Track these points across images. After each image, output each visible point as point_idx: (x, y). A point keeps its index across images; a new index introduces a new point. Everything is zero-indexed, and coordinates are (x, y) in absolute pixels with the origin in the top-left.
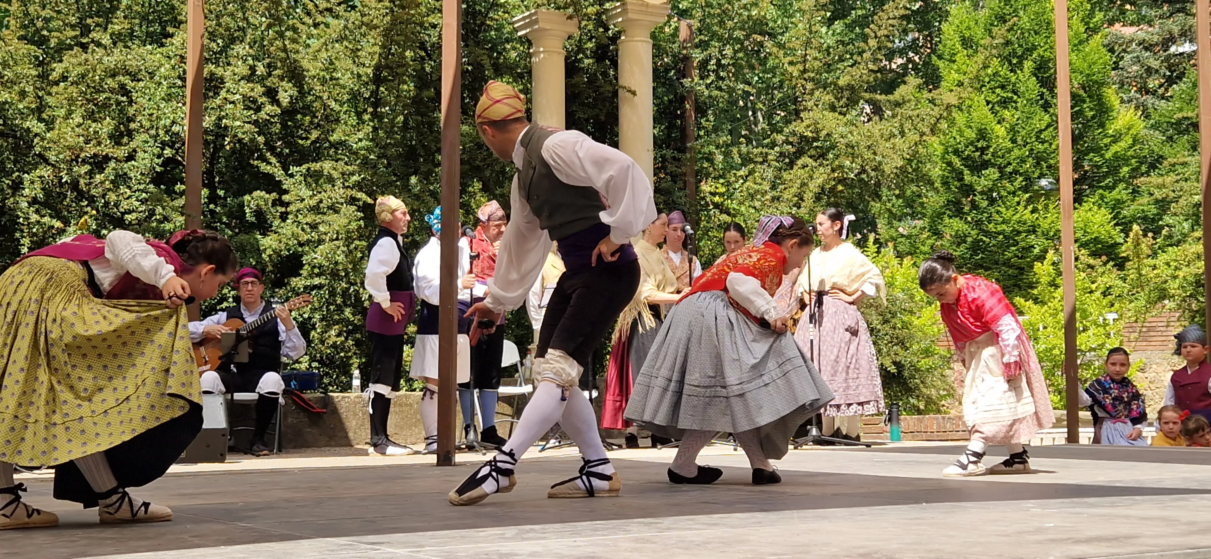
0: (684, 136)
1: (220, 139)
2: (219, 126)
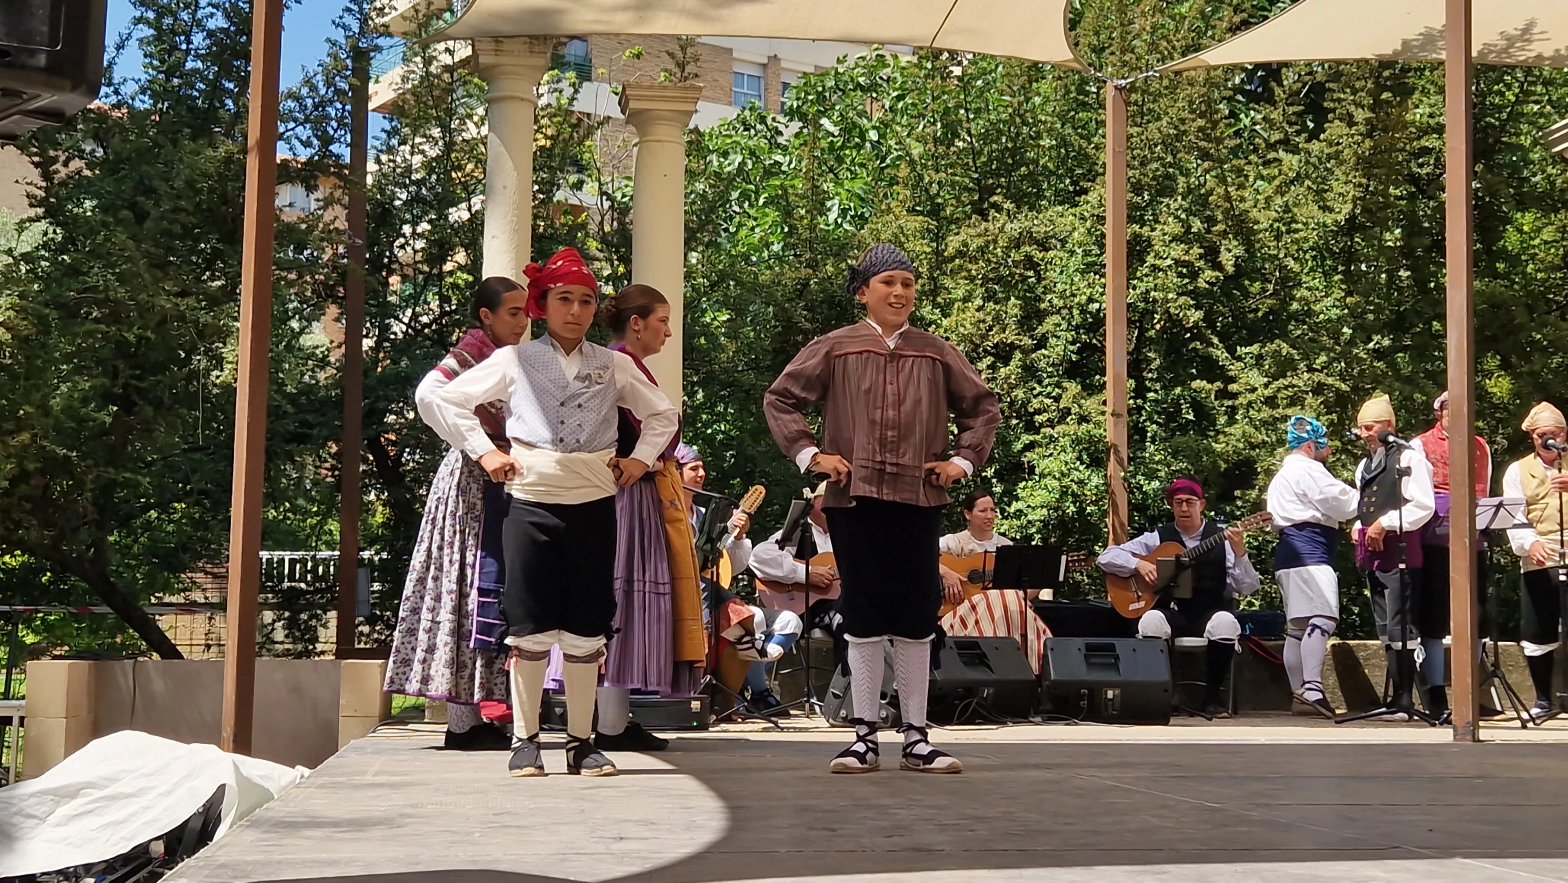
1: (1148, 317)
2: (1146, 300)
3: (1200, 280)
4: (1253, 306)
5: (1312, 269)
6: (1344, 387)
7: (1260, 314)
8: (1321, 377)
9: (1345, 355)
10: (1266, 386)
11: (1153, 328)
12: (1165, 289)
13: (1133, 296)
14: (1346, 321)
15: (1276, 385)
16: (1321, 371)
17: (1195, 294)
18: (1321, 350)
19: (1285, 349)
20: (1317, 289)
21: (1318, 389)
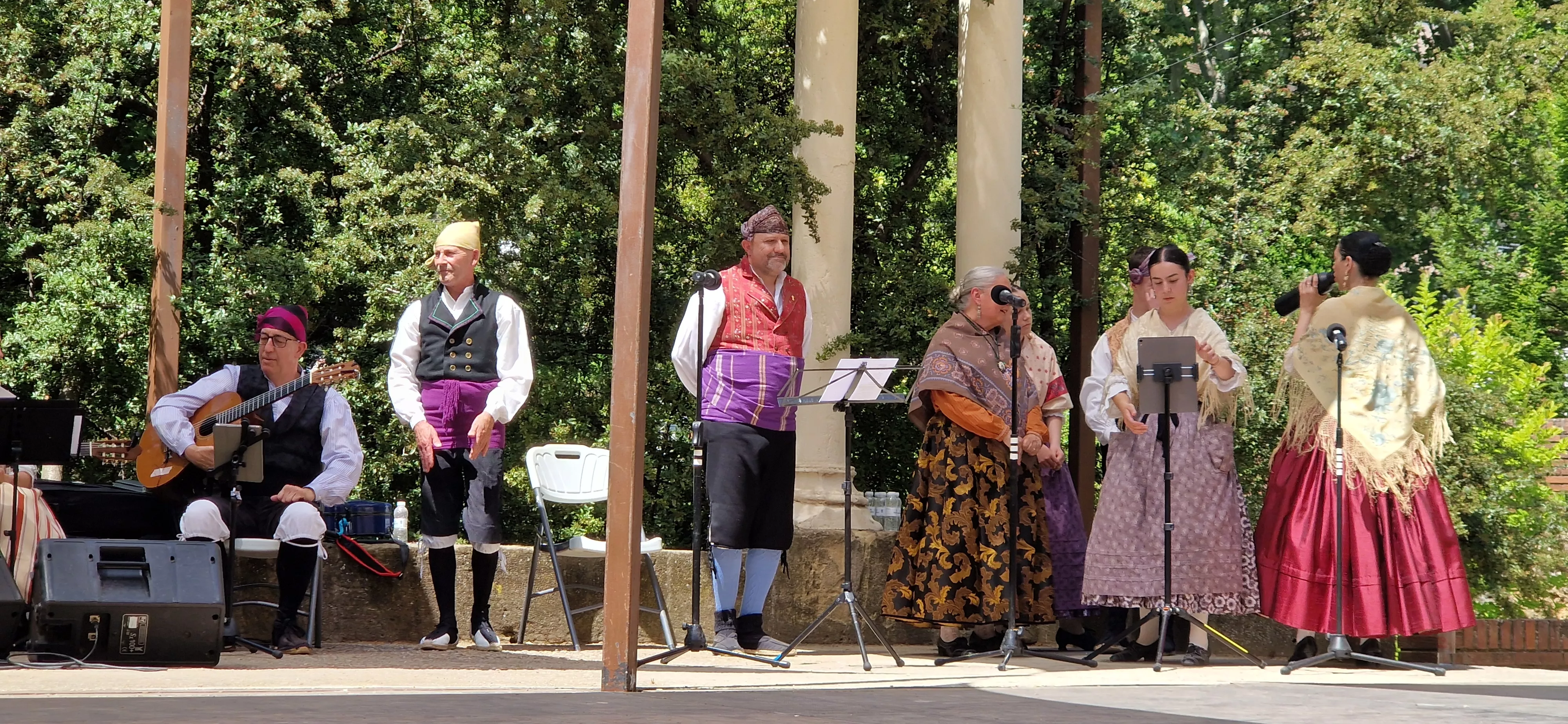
0: (1080, 80)
1: (221, 70)
2: (220, 47)
3: (299, 21)
4: (374, 65)
5: (456, 19)
6: (491, 190)
7: (382, 77)
8: (458, 173)
9: (496, 145)
10: (385, 181)
11: (229, 87)
12: (247, 30)
13: (201, 37)
14: (498, 97)
15: (398, 180)
16: (461, 165)
17: (292, 42)
18: (463, 135)
19: (414, 130)
20: (462, 48)
21: (457, 189)
